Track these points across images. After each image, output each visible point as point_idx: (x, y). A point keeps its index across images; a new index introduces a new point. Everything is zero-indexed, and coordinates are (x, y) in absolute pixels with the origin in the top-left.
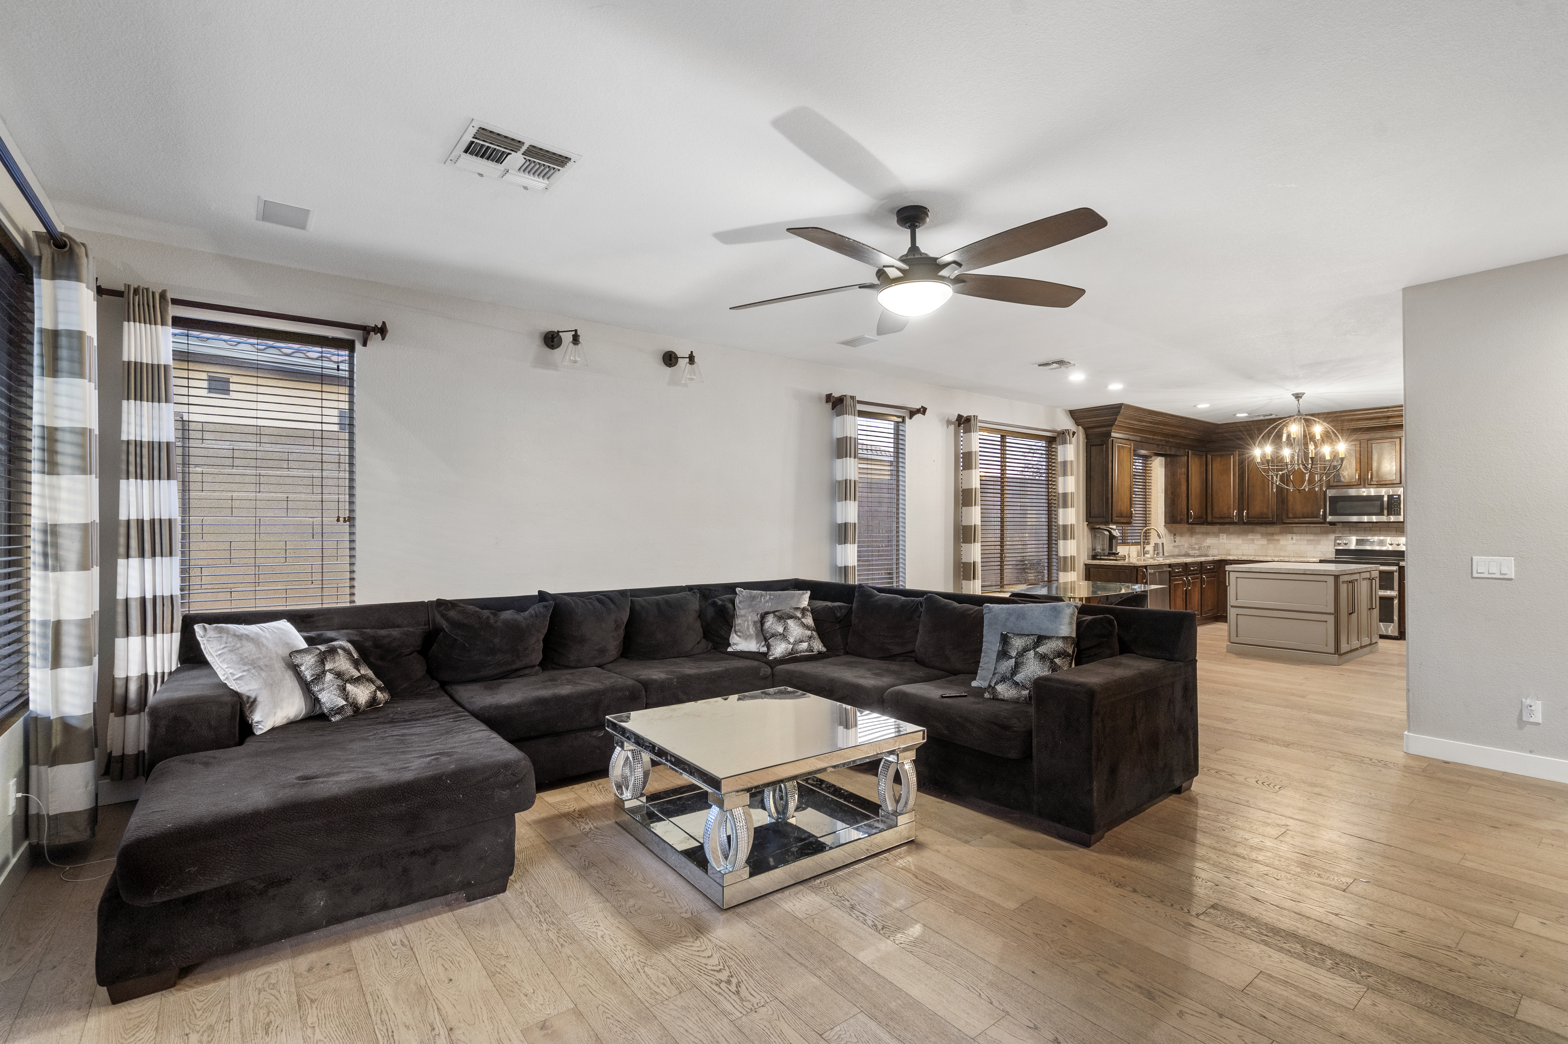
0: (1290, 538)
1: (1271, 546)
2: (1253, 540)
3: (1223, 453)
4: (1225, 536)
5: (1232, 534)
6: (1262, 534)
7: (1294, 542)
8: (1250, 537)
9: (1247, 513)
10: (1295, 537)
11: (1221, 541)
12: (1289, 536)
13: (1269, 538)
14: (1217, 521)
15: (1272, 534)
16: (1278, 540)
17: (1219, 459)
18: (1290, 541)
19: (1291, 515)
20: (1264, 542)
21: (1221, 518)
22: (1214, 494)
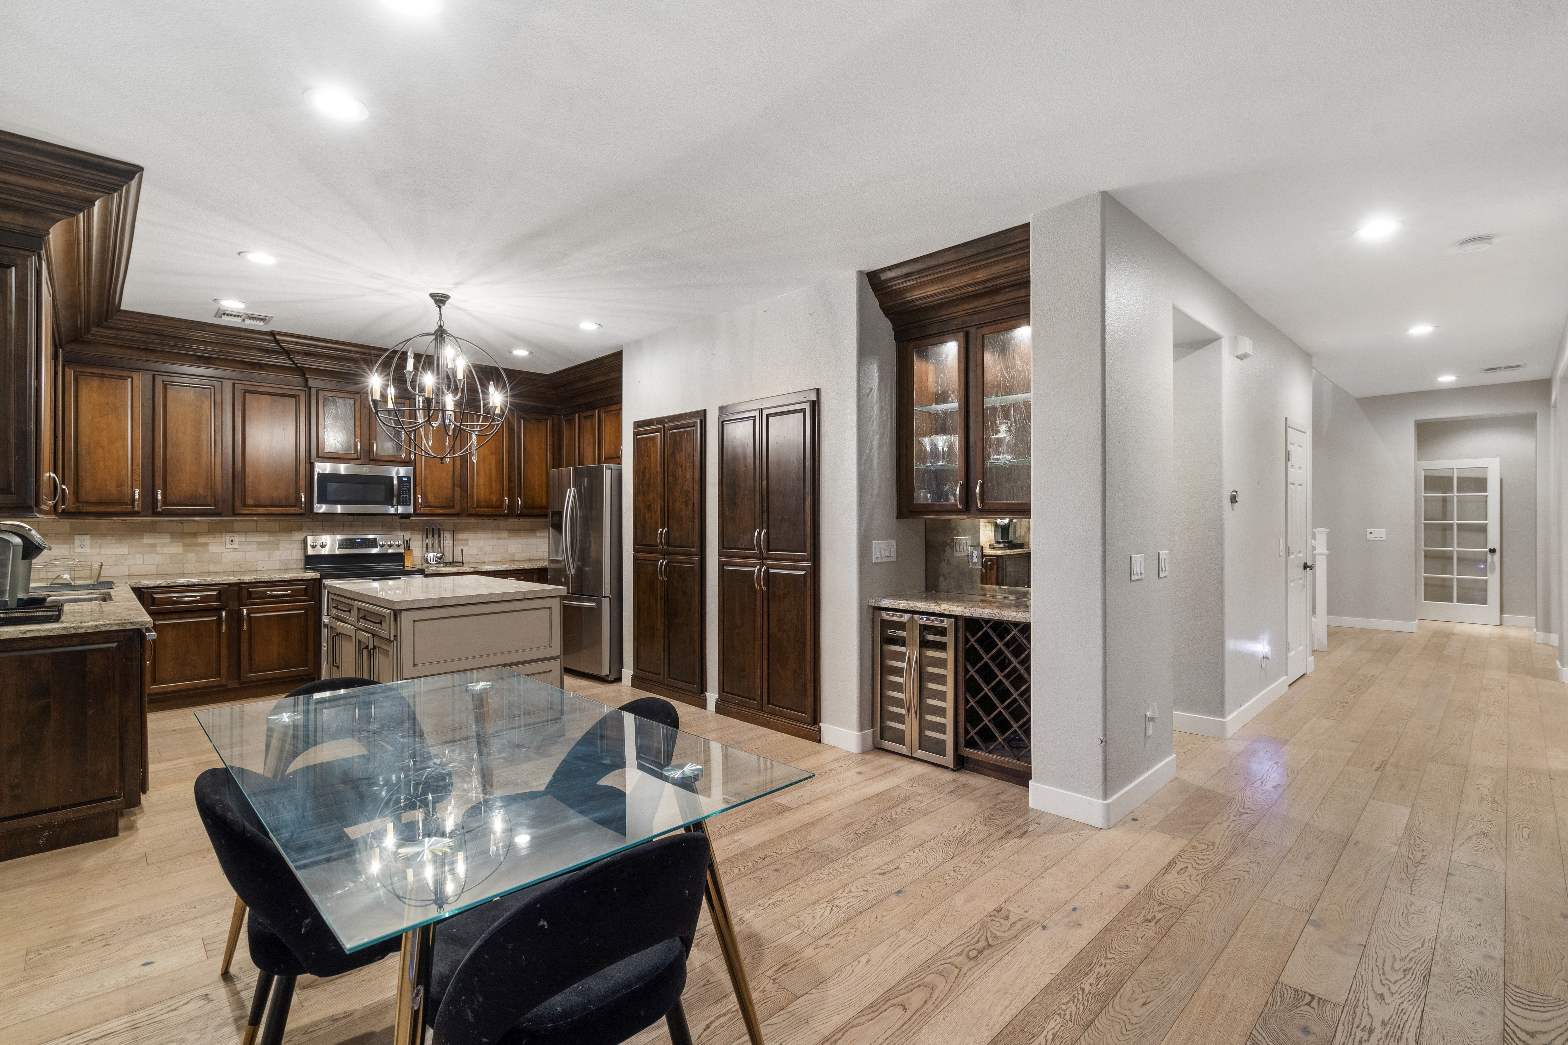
0: (228, 539)
1: (192, 556)
2: (154, 546)
3: (105, 372)
4: (87, 540)
5: (103, 534)
6: (175, 535)
7: (235, 546)
8: (148, 540)
9: (164, 495)
10: (237, 538)
11: (78, 550)
12: (227, 538)
13: (188, 540)
14: (91, 509)
15: (194, 535)
16: (206, 544)
17: (95, 383)
18: (228, 546)
19: (250, 501)
20: (176, 548)
21: (100, 503)
22: (83, 452)
